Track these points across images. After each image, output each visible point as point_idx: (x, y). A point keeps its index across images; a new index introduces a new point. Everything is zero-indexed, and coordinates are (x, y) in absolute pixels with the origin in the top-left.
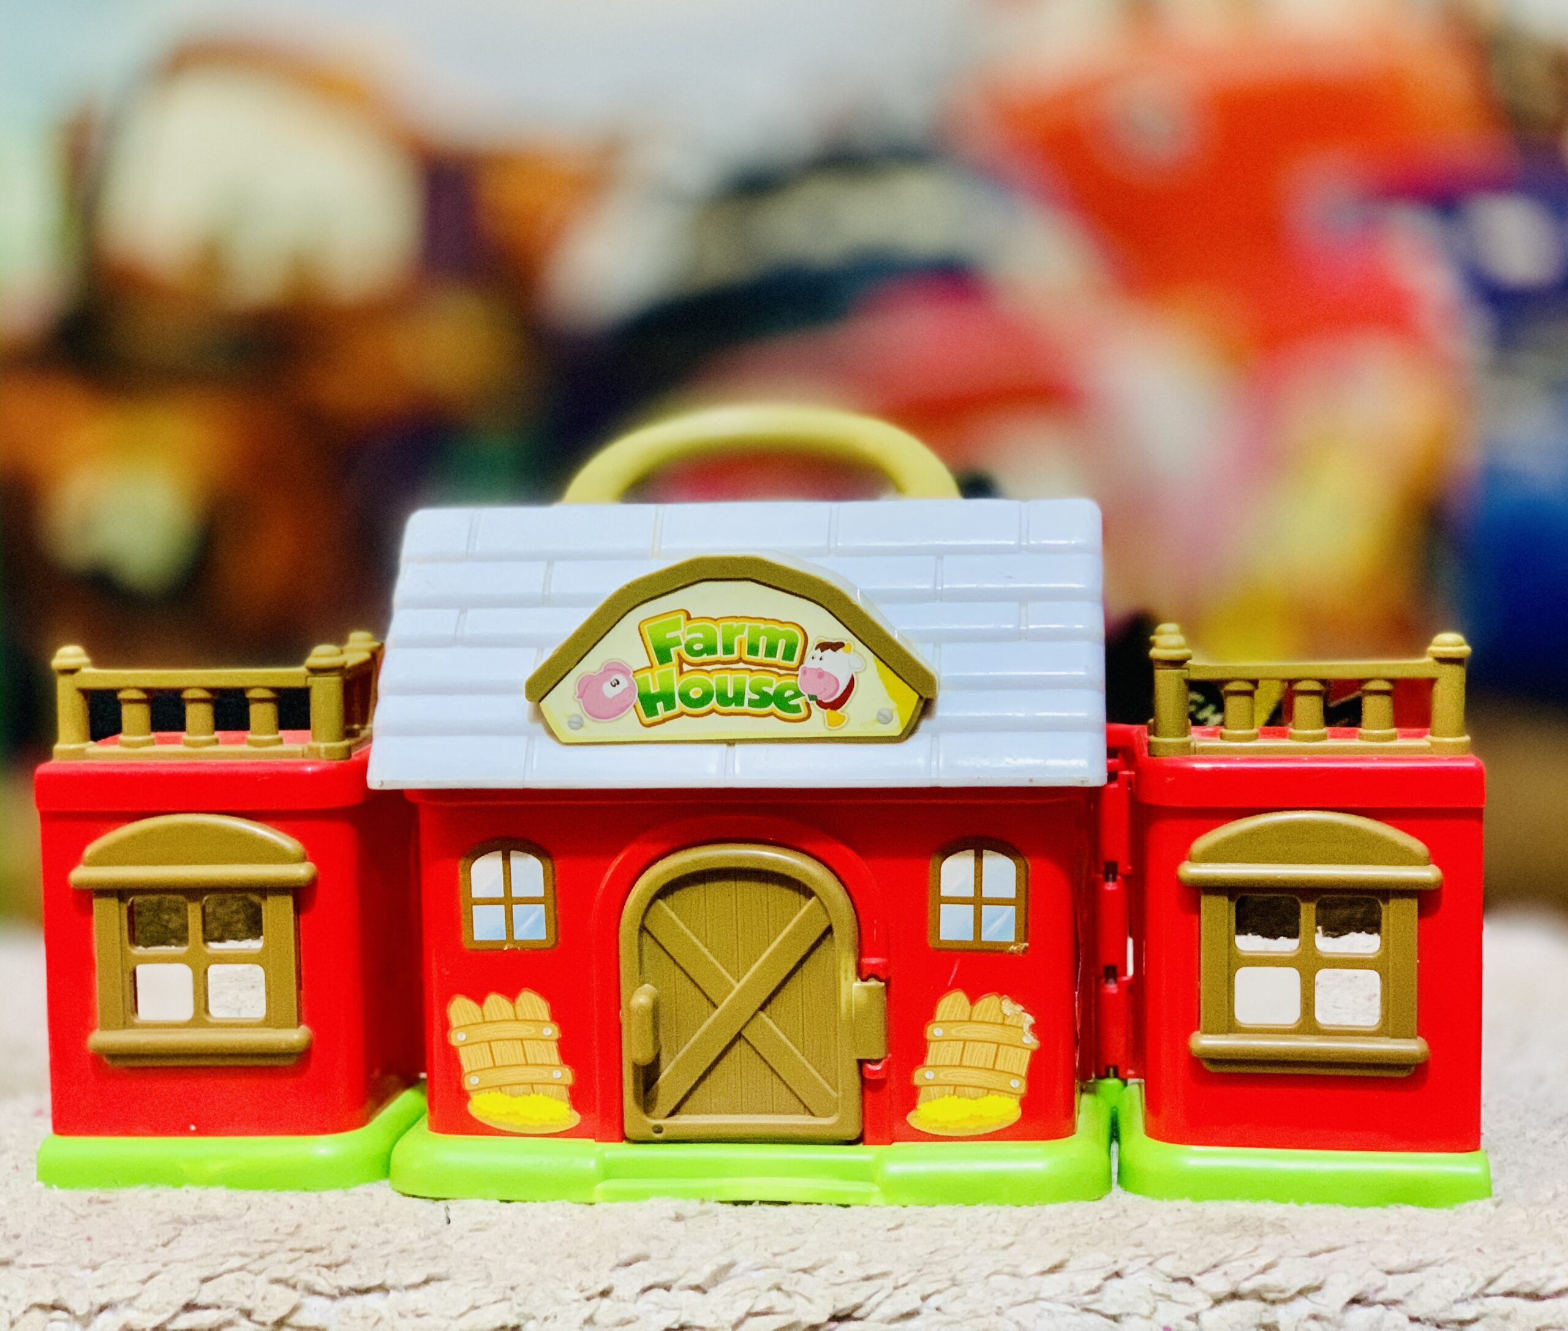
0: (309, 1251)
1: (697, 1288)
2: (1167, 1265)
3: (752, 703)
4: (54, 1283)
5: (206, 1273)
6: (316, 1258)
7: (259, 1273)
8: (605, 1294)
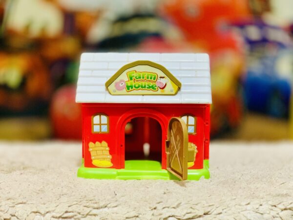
0: (91, 200)
1: (174, 208)
2: (270, 203)
3: (147, 88)
4: (36, 207)
5: (69, 205)
6: (93, 202)
7: (81, 205)
8: (155, 208)
